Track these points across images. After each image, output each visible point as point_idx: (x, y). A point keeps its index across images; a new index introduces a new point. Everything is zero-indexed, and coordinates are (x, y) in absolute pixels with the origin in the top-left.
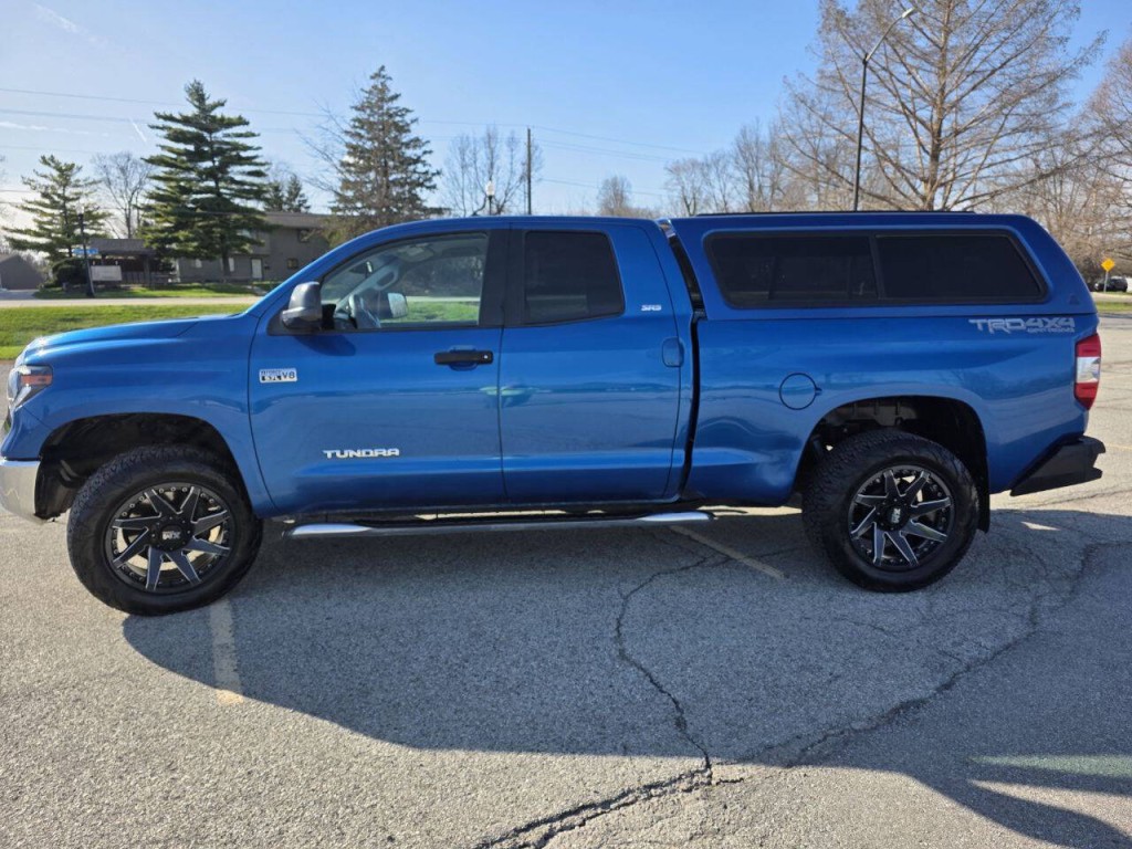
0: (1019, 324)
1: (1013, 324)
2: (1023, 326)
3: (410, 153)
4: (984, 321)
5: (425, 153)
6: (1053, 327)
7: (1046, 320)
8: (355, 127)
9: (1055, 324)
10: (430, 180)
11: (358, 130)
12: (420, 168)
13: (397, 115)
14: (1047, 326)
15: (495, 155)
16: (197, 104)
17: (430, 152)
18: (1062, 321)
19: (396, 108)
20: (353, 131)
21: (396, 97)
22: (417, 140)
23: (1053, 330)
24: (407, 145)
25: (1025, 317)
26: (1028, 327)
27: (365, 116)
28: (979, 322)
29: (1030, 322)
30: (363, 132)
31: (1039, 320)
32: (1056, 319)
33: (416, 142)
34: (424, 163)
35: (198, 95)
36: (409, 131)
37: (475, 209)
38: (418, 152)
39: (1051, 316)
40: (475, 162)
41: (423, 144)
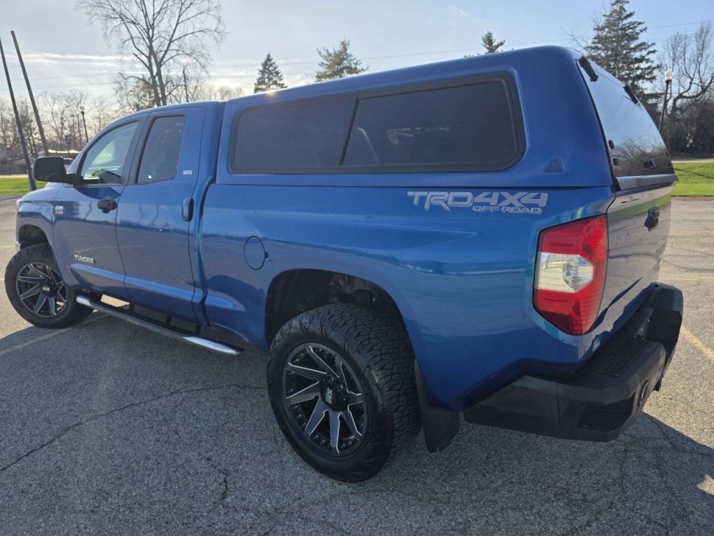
0: (465, 199)
1: (456, 199)
2: (468, 203)
3: (637, 55)
4: (424, 193)
5: (649, 53)
6: (511, 205)
7: (505, 194)
8: (594, 43)
9: (515, 202)
10: (651, 73)
11: (596, 45)
12: (643, 65)
13: (629, 28)
14: (504, 203)
15: (705, 45)
16: (488, 46)
17: (654, 51)
18: (528, 198)
19: (629, 23)
20: (593, 46)
21: (630, 15)
22: (644, 44)
23: (511, 210)
24: (635, 49)
25: (476, 189)
26: (475, 204)
27: (604, 34)
28: (417, 195)
29: (482, 197)
30: (600, 46)
31: (496, 195)
32: (520, 194)
33: (642, 46)
34: (648, 61)
35: (489, 40)
36: (637, 38)
37: (682, 91)
38: (644, 53)
39: (513, 189)
40: (684, 54)
41: (649, 46)
